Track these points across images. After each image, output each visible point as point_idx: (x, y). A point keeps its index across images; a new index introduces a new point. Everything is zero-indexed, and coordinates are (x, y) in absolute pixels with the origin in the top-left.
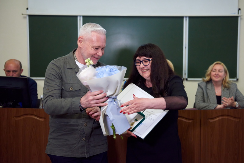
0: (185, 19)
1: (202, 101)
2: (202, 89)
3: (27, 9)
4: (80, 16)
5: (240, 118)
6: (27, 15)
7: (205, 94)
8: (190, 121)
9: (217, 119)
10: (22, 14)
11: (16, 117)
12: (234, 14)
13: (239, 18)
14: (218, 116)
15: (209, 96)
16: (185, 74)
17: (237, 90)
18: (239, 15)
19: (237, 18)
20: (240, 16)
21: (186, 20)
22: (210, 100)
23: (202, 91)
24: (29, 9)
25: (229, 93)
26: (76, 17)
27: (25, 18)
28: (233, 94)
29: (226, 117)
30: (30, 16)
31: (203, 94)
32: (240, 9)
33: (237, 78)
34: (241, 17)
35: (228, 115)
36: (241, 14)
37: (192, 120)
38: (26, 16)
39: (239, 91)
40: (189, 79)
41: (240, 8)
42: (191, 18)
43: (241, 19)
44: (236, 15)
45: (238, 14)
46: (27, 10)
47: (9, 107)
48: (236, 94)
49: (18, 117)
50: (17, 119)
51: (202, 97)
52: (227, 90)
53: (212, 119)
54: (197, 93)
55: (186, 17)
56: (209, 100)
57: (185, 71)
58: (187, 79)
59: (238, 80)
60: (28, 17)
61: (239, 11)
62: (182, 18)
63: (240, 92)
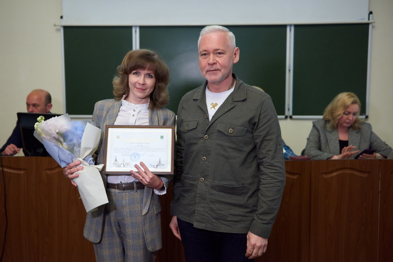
0: (288, 29)
1: (316, 147)
2: (318, 131)
3: (62, 17)
4: (136, 27)
5: (369, 173)
6: (61, 26)
7: (322, 138)
8: (295, 177)
9: (335, 174)
10: (55, 25)
11: (48, 170)
12: (363, 19)
13: (370, 26)
14: (336, 170)
15: (329, 142)
16: (289, 109)
17: (372, 133)
18: (371, 21)
19: (366, 25)
20: (371, 23)
21: (290, 30)
22: (330, 147)
23: (318, 134)
24: (64, 18)
25: (360, 138)
26: (130, 27)
27: (58, 30)
28: (365, 138)
29: (348, 171)
30: (66, 28)
31: (319, 137)
32: (371, 13)
33: (367, 114)
34: (374, 24)
35: (351, 169)
36: (373, 20)
37: (298, 175)
38: (59, 27)
39: (374, 134)
40: (294, 117)
41: (371, 10)
42: (297, 27)
43: (373, 27)
44: (366, 21)
45: (369, 19)
46: (61, 20)
47: (38, 156)
48: (371, 138)
49: (51, 169)
50: (49, 172)
51: (316, 141)
52: (357, 133)
53: (326, 173)
54: (309, 136)
55: (290, 25)
56: (328, 147)
57: (288, 105)
58: (291, 117)
59: (367, 117)
60: (62, 30)
61: (371, 15)
62: (284, 27)
63: (376, 136)
